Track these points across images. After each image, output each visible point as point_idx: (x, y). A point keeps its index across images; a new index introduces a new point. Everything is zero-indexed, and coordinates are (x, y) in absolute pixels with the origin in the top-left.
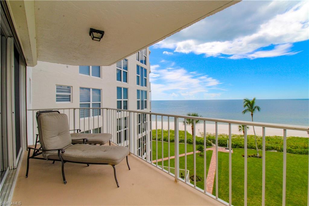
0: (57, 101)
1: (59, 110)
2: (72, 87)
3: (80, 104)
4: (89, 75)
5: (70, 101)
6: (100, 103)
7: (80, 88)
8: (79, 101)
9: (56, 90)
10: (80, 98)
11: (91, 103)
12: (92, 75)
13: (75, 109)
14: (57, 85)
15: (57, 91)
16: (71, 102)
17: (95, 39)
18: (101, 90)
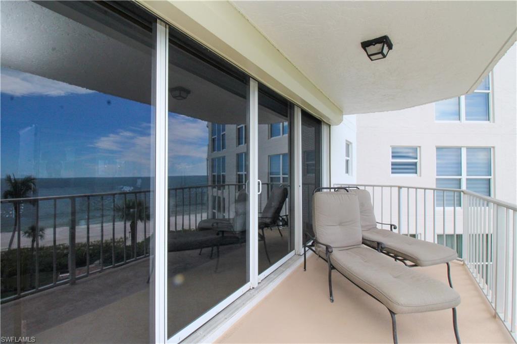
0: (392, 173)
1: (367, 187)
2: (420, 147)
3: (437, 179)
4: (459, 120)
5: (416, 173)
6: (490, 179)
7: (437, 148)
8: (435, 173)
9: (391, 155)
10: (437, 167)
11: (464, 177)
12: (467, 119)
13: (400, 188)
14: (393, 148)
15: (393, 157)
16: (419, 175)
17: (373, 57)
18: (492, 149)
